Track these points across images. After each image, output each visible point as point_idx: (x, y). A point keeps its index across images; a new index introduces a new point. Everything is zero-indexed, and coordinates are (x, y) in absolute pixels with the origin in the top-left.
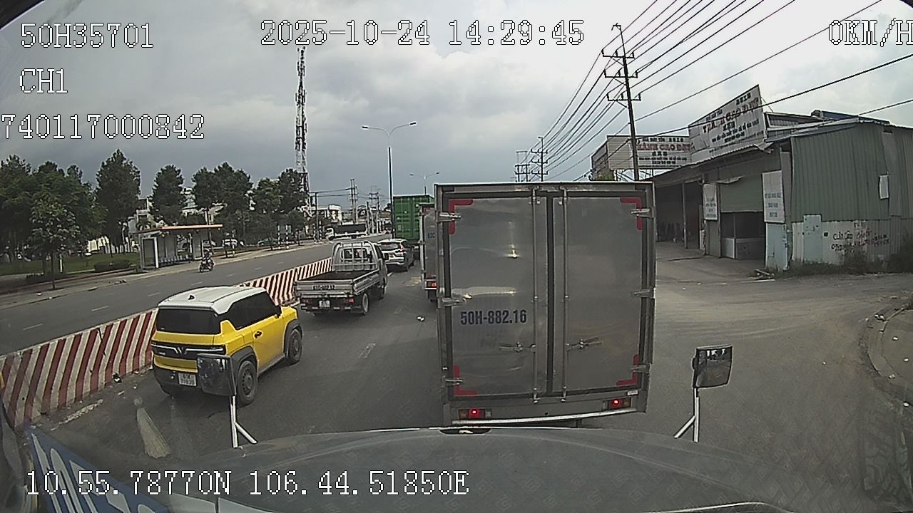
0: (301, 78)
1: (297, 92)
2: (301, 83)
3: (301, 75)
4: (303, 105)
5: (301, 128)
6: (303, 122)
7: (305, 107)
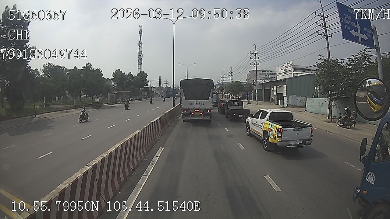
1: (139, 42)
2: (141, 39)
5: (140, 56)
7: (142, 48)
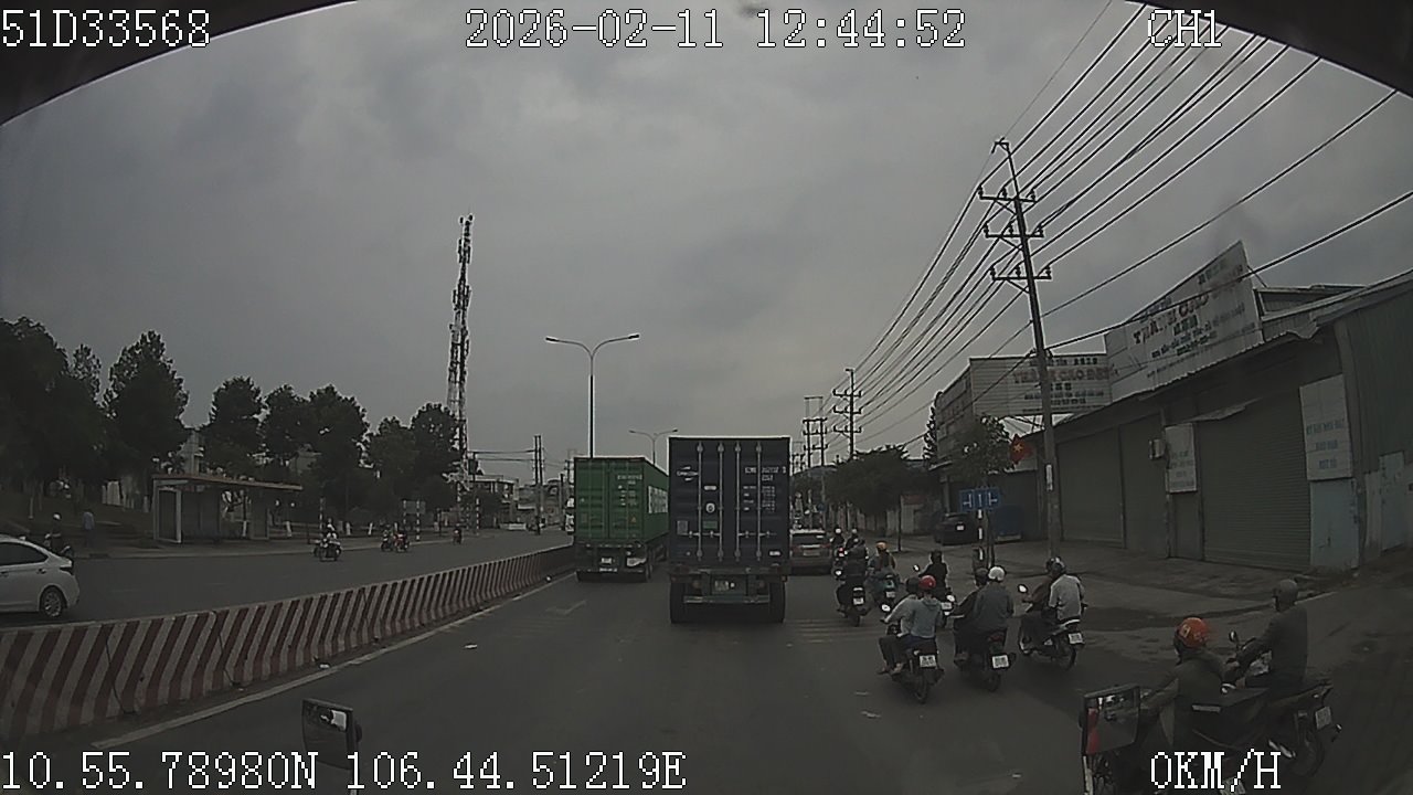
0: (464, 265)
1: (457, 288)
3: (464, 260)
4: (464, 310)
5: (459, 347)
6: (463, 338)
7: (467, 314)
